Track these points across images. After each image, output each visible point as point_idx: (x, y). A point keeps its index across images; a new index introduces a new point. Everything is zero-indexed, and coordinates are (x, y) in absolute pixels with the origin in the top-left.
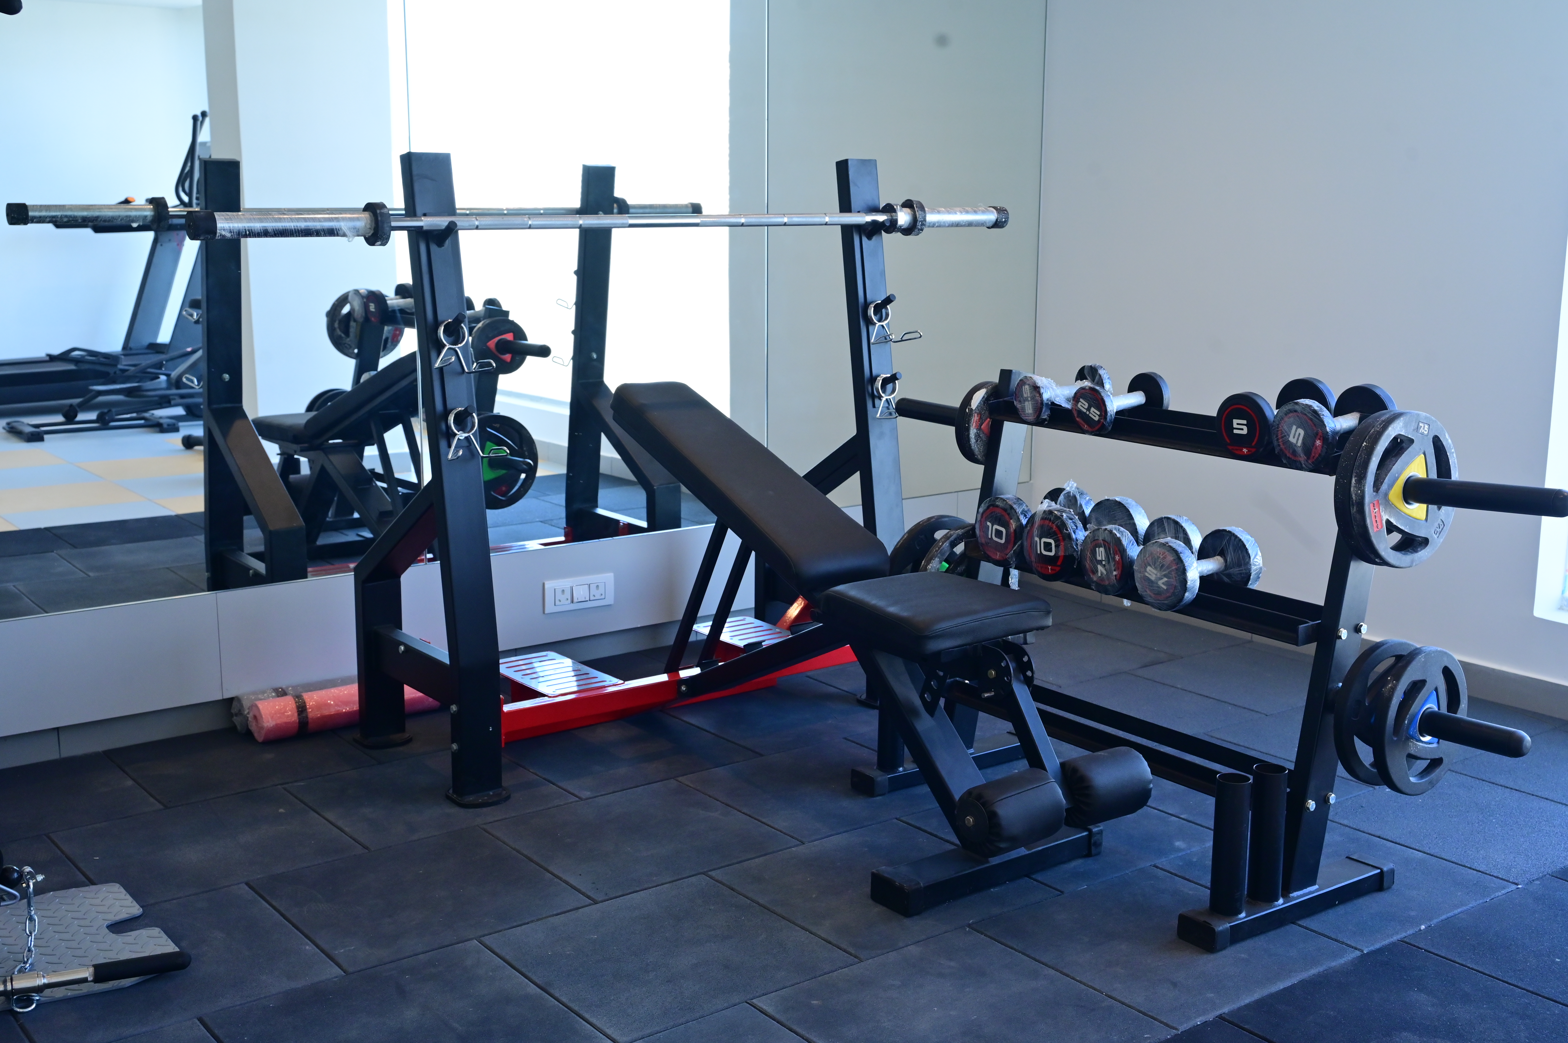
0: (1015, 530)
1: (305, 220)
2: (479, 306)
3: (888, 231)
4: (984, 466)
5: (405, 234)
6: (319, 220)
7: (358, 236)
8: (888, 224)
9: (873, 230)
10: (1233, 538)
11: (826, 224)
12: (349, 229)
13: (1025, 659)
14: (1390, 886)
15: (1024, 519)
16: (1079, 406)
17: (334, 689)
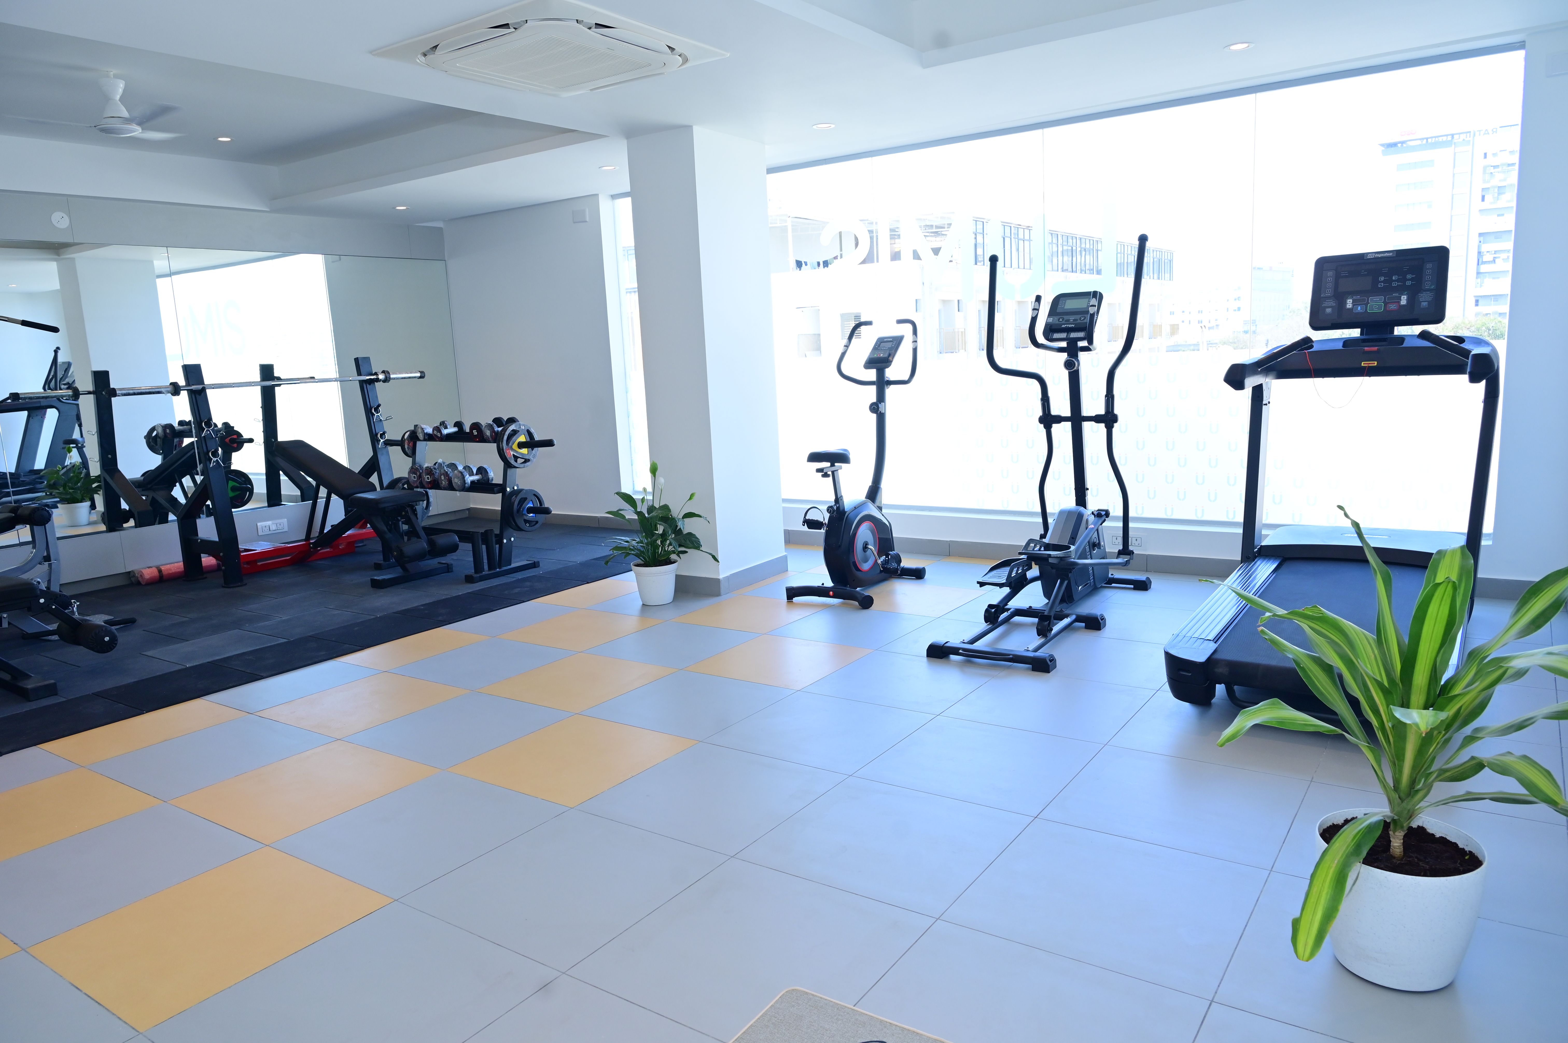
0: (419, 475)
3: (377, 382)
4: (412, 458)
5: (186, 391)
6: (154, 389)
7: (169, 393)
8: (375, 379)
9: (371, 382)
10: (483, 468)
11: (354, 381)
12: (165, 391)
13: (418, 511)
14: (539, 566)
15: (421, 471)
16: (434, 433)
17: (173, 564)
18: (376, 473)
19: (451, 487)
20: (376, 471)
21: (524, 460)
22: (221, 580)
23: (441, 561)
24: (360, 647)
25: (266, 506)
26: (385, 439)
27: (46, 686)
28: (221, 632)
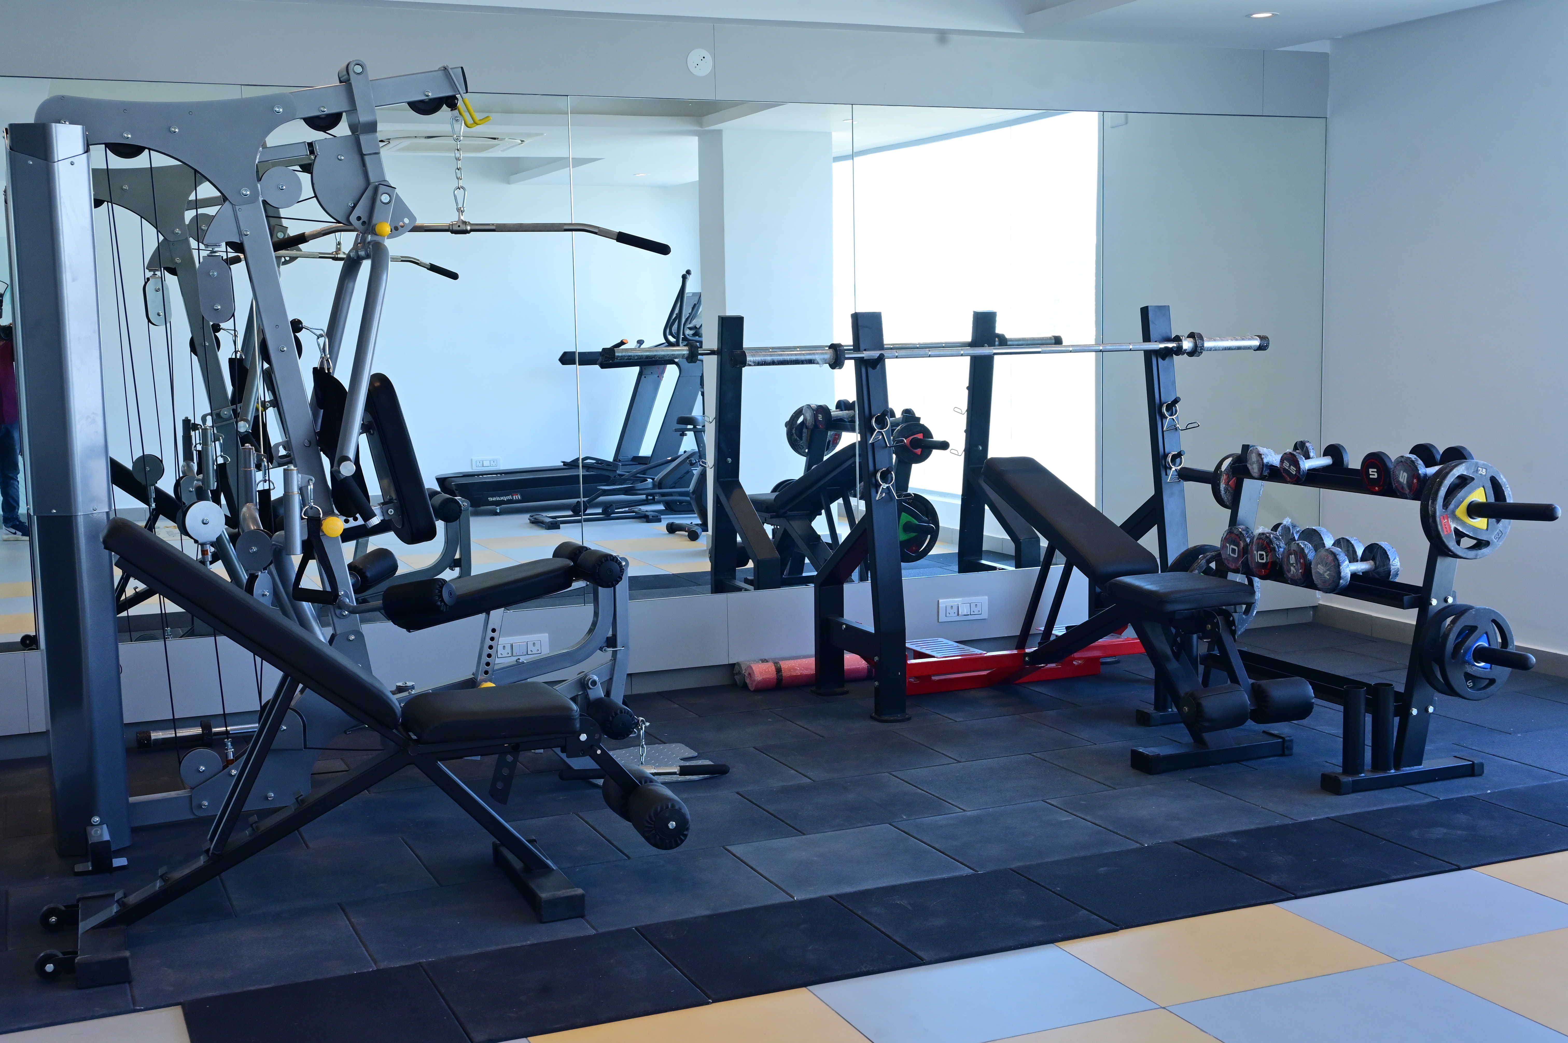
0: (1243, 548)
1: (796, 354)
2: (898, 415)
3: (1177, 355)
4: (1231, 510)
5: (853, 361)
6: (804, 355)
7: (826, 363)
8: (1175, 350)
9: (1166, 354)
10: (1380, 548)
11: (1130, 350)
12: (821, 359)
13: (1231, 619)
14: (1481, 774)
15: (1248, 540)
16: (1284, 465)
17: (799, 660)
18: (1155, 528)
19: (1307, 581)
20: (1156, 527)
21: (1475, 542)
22: (870, 703)
23: (1273, 732)
24: (1110, 922)
25: (956, 568)
26: (1181, 466)
27: (570, 899)
28: (859, 825)
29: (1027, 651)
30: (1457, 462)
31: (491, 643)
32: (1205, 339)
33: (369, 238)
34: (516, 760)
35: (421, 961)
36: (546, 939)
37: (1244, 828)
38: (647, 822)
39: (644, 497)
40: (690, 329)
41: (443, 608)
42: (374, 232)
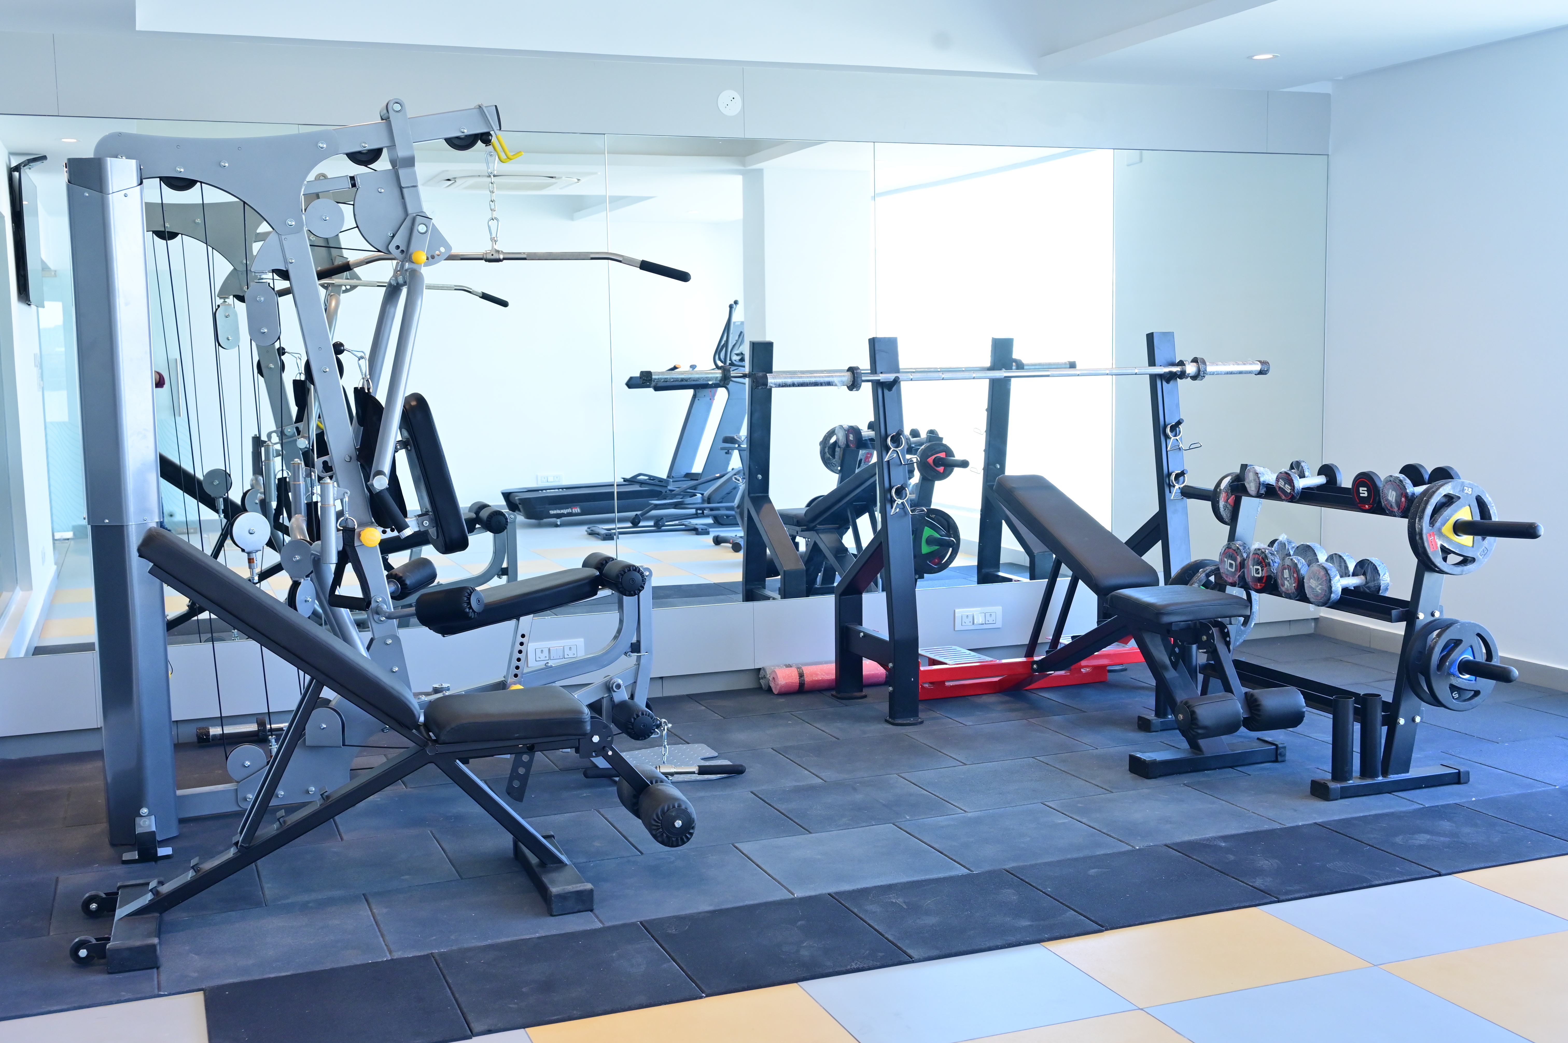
0: (1240, 563)
1: (815, 377)
2: (923, 435)
3: (1181, 378)
4: (1229, 527)
5: (870, 384)
6: (822, 377)
7: (844, 385)
8: (1179, 374)
9: (1170, 377)
10: (1370, 564)
11: (1136, 374)
12: (839, 382)
13: (1226, 630)
14: (1467, 781)
15: (1245, 555)
16: (1279, 484)
17: (821, 666)
19: (1300, 595)
20: (1160, 542)
21: (1461, 558)
22: (885, 707)
23: (1267, 739)
24: (1096, 923)
25: (976, 579)
26: (1184, 485)
27: (579, 893)
28: (864, 824)
29: (1036, 659)
30: (1444, 481)
31: (521, 648)
32: (1207, 363)
33: (407, 265)
34: (531, 760)
35: (434, 951)
36: (554, 932)
37: (1234, 832)
38: (655, 820)
39: (693, 511)
40: (737, 355)
41: (472, 615)
42: (411, 261)
